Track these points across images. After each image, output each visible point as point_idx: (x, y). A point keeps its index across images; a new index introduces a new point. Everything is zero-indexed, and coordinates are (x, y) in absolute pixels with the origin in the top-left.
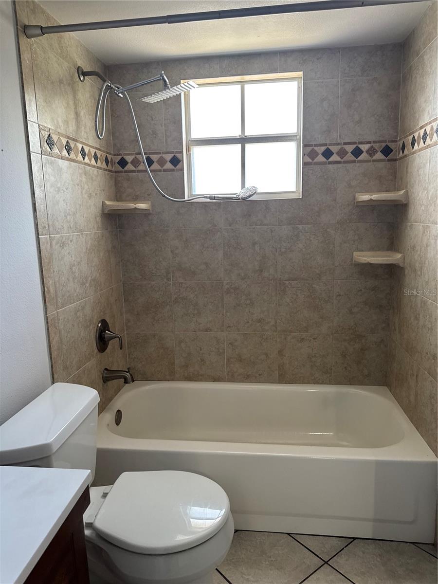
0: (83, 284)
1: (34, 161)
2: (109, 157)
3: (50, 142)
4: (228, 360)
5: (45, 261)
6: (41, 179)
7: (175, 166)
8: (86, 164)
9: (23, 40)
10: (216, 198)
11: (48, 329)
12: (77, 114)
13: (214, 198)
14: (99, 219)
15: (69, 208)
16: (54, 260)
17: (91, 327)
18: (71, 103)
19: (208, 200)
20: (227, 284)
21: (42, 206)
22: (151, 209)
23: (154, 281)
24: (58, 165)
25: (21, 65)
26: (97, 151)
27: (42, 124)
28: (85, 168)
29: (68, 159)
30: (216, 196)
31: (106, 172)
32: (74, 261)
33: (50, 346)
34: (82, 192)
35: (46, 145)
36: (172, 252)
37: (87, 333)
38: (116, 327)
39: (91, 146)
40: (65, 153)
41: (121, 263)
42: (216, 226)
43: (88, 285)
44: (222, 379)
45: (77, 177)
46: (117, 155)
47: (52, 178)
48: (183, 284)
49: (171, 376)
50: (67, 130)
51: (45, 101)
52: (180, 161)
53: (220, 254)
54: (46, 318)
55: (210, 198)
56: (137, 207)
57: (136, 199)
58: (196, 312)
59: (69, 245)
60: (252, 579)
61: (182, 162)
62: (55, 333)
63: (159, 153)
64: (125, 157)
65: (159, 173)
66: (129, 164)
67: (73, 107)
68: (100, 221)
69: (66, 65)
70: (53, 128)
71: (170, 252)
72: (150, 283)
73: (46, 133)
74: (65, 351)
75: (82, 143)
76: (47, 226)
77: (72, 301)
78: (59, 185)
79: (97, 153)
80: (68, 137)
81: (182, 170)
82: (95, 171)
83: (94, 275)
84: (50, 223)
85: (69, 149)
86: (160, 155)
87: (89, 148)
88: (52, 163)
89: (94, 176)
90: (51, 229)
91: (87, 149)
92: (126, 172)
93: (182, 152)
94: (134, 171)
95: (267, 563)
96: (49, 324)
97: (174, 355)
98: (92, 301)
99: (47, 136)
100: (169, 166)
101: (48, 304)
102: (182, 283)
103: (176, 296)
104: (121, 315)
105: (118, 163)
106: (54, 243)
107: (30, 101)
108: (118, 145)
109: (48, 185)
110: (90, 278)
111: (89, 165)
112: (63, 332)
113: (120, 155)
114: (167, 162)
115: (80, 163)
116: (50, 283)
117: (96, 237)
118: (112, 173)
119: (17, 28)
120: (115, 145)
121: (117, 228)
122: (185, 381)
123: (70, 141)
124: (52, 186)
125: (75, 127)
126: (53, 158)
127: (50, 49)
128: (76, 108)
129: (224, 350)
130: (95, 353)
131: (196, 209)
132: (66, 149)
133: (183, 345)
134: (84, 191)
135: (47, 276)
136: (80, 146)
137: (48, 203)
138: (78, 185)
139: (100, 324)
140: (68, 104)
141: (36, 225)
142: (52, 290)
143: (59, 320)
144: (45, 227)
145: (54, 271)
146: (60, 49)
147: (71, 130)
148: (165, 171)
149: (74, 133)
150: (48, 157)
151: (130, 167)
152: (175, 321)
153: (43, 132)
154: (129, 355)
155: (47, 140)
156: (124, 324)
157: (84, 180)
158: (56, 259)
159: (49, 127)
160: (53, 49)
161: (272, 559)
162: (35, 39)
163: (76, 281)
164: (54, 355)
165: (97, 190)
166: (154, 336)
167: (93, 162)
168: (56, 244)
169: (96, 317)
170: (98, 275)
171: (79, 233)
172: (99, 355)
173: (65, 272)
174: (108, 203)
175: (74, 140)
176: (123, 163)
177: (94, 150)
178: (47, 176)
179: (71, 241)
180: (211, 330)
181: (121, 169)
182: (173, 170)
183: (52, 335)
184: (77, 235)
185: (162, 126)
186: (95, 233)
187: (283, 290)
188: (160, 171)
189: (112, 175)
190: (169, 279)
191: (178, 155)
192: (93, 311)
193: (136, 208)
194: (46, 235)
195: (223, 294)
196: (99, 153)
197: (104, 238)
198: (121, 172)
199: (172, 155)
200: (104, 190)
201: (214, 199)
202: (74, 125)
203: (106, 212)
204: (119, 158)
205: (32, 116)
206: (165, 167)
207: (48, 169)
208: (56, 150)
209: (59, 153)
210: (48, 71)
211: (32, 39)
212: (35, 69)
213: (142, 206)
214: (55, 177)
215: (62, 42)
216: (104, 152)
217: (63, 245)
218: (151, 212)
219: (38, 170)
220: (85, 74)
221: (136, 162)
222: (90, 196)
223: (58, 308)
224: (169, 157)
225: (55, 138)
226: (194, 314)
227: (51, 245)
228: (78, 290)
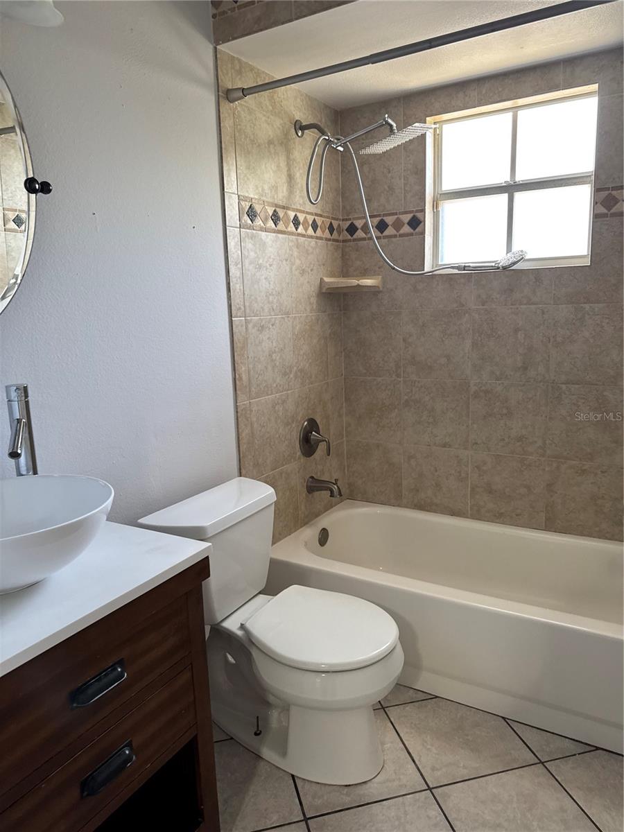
0: (285, 374)
1: (230, 236)
2: (335, 224)
3: (252, 213)
4: (473, 489)
5: (238, 345)
6: (238, 255)
7: (414, 229)
8: (299, 235)
9: (225, 106)
10: (466, 269)
11: (237, 419)
12: (290, 178)
13: (464, 268)
14: (314, 300)
15: (272, 287)
16: (249, 345)
17: (294, 425)
18: (283, 164)
19: (456, 271)
20: (475, 385)
21: (238, 286)
22: (380, 286)
23: (380, 377)
24: (261, 239)
25: (220, 134)
26: (316, 218)
27: (242, 194)
28: (297, 240)
29: (274, 232)
30: (466, 265)
31: (330, 243)
32: (275, 347)
33: (238, 438)
34: (291, 269)
35: (246, 217)
36: (404, 340)
37: (287, 431)
38: (329, 430)
39: (308, 213)
40: (271, 224)
41: (343, 353)
42: (463, 305)
43: (292, 376)
44: (464, 514)
45: (286, 250)
46: (346, 220)
47: (252, 254)
48: (417, 383)
49: (396, 499)
50: (276, 197)
51: (248, 168)
52: (421, 222)
53: (468, 344)
54: (236, 407)
55: (458, 268)
56: (361, 284)
57: (365, 273)
58: (431, 420)
59: (270, 329)
60: (435, 751)
61: (422, 224)
62: (246, 425)
63: (396, 214)
64: (354, 222)
65: (394, 240)
66: (359, 231)
67: (285, 169)
68: (315, 302)
69: (278, 123)
70: (256, 197)
71: (402, 340)
72: (375, 380)
73: (247, 203)
74: (257, 447)
75: (294, 210)
76: (242, 307)
77: (270, 392)
78: (261, 261)
79: (317, 220)
80: (276, 206)
81: (423, 233)
82: (313, 242)
83: (302, 364)
84: (247, 304)
85: (276, 218)
86: (396, 216)
87: (304, 215)
88: (252, 237)
89: (310, 248)
90: (248, 311)
91: (301, 217)
92: (355, 240)
93: (423, 211)
94: (364, 239)
95: (461, 740)
96: (239, 414)
97: (401, 473)
98: (297, 395)
99: (248, 207)
100: (406, 229)
101: (238, 392)
102: (416, 381)
103: (406, 397)
104: (340, 416)
105: (346, 230)
106: (250, 326)
107: (229, 170)
108: (348, 208)
109: (247, 262)
110: (295, 368)
111: (303, 236)
112: (255, 425)
113: (350, 219)
114: (404, 224)
115: (291, 234)
116: (242, 369)
117: (307, 321)
118: (337, 243)
119: (218, 95)
120: (344, 207)
121: (340, 310)
122: (413, 509)
123: (278, 210)
124: (251, 263)
125: (285, 193)
126: (254, 232)
127: (259, 108)
128: (289, 170)
129: (468, 474)
130: (297, 455)
131: (438, 284)
132: (272, 220)
133: (413, 462)
134: (294, 268)
135: (239, 362)
136: (292, 214)
137: (245, 282)
138: (286, 260)
139: (306, 423)
140: (278, 166)
141: (230, 306)
142: (244, 377)
143: (251, 411)
144: (240, 308)
145: (248, 357)
146: (272, 105)
147: (281, 196)
148: (401, 236)
149: (285, 200)
150: (248, 231)
151: (360, 234)
152: (404, 430)
153: (243, 203)
154: (348, 466)
155: (248, 211)
156: (343, 428)
157: (296, 254)
158: (252, 344)
159: (252, 196)
160: (262, 108)
161: (469, 737)
162: (239, 101)
163: (276, 371)
164: (243, 448)
165: (314, 265)
166: (378, 446)
167: (310, 231)
168: (253, 328)
169: (301, 415)
170: (307, 365)
171: (284, 316)
172: (303, 459)
173: (262, 359)
174: (327, 280)
175: (284, 208)
176: (352, 229)
177: (313, 217)
178: (245, 253)
179: (273, 325)
180: (450, 446)
181: (349, 237)
182: (412, 234)
183: (242, 425)
184: (282, 318)
185: (400, 179)
186: (307, 316)
187: (557, 397)
188: (395, 236)
189: (337, 246)
190: (398, 376)
191: (419, 215)
192: (297, 407)
193: (358, 285)
194: (240, 317)
195: (469, 398)
196: (319, 221)
197: (320, 322)
198: (350, 240)
199: (412, 215)
200: (324, 265)
201: (464, 270)
202: (285, 191)
203: (324, 290)
204: (348, 223)
205: (231, 187)
206: (402, 231)
207: (249, 244)
208: (259, 222)
209: (262, 224)
210: (254, 134)
211: (237, 103)
212: (237, 134)
213: (368, 282)
214: (256, 253)
215: (275, 97)
216: (328, 217)
217: (262, 329)
218: (381, 289)
219: (235, 246)
220: (303, 128)
221: (365, 228)
222: (303, 272)
223: (250, 398)
224: (406, 218)
225: (258, 208)
226: (429, 423)
227: (246, 328)
228: (278, 380)
